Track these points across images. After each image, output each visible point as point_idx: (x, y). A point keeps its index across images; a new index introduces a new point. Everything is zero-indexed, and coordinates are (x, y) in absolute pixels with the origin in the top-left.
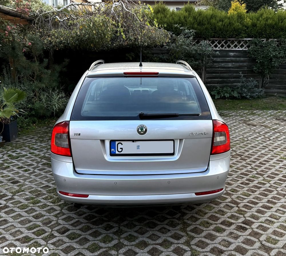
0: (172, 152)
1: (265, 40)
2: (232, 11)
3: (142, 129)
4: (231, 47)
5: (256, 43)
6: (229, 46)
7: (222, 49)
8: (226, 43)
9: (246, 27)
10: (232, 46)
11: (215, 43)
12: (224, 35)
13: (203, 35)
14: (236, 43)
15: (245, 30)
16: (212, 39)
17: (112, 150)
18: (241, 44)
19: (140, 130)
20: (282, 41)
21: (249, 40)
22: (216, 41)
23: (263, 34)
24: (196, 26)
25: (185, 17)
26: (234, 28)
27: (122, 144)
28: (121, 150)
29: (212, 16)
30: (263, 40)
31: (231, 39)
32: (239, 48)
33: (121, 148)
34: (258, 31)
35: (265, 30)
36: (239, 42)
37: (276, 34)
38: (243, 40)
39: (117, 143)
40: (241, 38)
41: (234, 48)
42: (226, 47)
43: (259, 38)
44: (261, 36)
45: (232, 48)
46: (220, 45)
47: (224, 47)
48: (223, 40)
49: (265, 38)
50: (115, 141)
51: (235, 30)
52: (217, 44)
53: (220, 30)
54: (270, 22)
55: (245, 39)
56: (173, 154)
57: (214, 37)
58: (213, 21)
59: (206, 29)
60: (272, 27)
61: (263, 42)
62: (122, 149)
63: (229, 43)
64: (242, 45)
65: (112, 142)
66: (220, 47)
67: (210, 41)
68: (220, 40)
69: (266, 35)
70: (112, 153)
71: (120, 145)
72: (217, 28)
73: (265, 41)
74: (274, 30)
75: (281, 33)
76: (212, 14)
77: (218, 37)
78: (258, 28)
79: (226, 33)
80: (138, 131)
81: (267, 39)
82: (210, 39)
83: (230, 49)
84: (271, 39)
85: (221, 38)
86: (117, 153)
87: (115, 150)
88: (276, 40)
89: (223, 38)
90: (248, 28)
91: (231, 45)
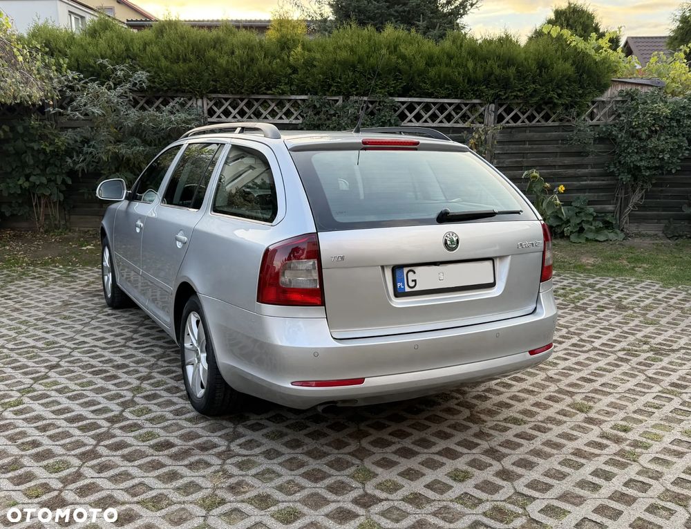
0: (492, 281)
3: (452, 240)
12: (238, 85)
17: (399, 284)
19: (448, 242)
20: (379, 103)
27: (415, 273)
28: (414, 283)
33: (413, 281)
39: (406, 270)
40: (280, 94)
48: (242, 100)
50: (402, 266)
56: (492, 285)
62: (415, 281)
65: (396, 269)
70: (399, 291)
71: (411, 274)
79: (241, 81)
80: (446, 243)
82: (209, 96)
84: (355, 98)
86: (407, 289)
87: (404, 285)
89: (237, 93)
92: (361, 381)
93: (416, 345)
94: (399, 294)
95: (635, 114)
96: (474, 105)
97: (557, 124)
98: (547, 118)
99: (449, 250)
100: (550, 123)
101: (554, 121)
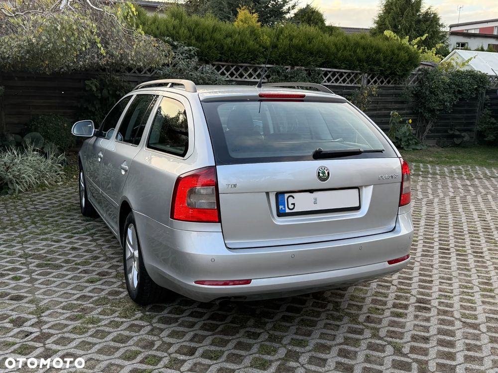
0: (357, 205)
1: (289, 67)
2: (241, 23)
3: (324, 173)
4: (244, 77)
5: (278, 72)
6: (241, 75)
7: (231, 79)
8: (237, 70)
9: (264, 48)
10: (246, 75)
11: (221, 69)
12: (235, 57)
13: (206, 56)
14: (251, 71)
15: (263, 53)
16: (216, 63)
17: (281, 207)
18: (257, 73)
19: (321, 175)
20: (312, 70)
21: (268, 68)
22: (223, 66)
23: (287, 59)
24: (194, 41)
25: (174, 27)
26: (248, 48)
27: (294, 198)
28: (293, 206)
29: (215, 29)
30: (287, 68)
31: (244, 65)
32: (255, 78)
33: (292, 204)
34: (280, 54)
35: (291, 54)
36: (255, 70)
37: (304, 59)
38: (261, 67)
39: (286, 195)
40: (258, 64)
41: (248, 78)
42: (238, 76)
43: (282, 65)
44: (285, 62)
45: (246, 78)
46: (229, 73)
47: (235, 76)
48: (232, 66)
49: (290, 64)
50: (284, 193)
51: (250, 51)
52: (225, 71)
53: (230, 49)
54: (295, 41)
55: (263, 65)
56: (358, 208)
57: (220, 60)
58: (217, 36)
59: (209, 47)
60: (299, 49)
61: (287, 71)
62: (294, 204)
63: (241, 70)
64: (259, 74)
65: (279, 195)
66: (229, 76)
67: (213, 65)
68: (228, 66)
69: (291, 61)
70: (281, 212)
71: (290, 199)
72: (225, 48)
73: (290, 69)
74: (302, 54)
75: (311, 59)
76: (214, 26)
77: (226, 61)
78: (280, 51)
79: (238, 55)
80: (319, 175)
81: (292, 68)
82: (214, 63)
83: (243, 79)
84: (298, 67)
85: (230, 62)
86: (288, 211)
87: (285, 207)
88: (303, 68)
89: (233, 62)
90: (266, 49)
91: (243, 73)
92: (248, 282)
93: (293, 255)
94: (281, 214)
95: (433, 82)
96: (357, 74)
97: (393, 86)
98: (389, 82)
99: (321, 180)
100: (390, 85)
101: (392, 84)
